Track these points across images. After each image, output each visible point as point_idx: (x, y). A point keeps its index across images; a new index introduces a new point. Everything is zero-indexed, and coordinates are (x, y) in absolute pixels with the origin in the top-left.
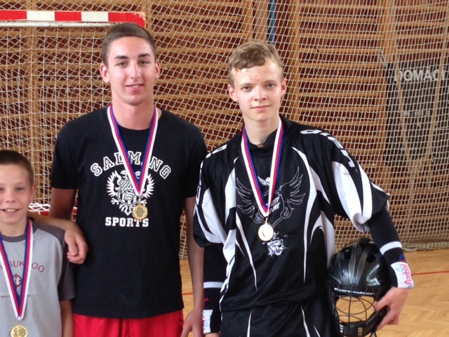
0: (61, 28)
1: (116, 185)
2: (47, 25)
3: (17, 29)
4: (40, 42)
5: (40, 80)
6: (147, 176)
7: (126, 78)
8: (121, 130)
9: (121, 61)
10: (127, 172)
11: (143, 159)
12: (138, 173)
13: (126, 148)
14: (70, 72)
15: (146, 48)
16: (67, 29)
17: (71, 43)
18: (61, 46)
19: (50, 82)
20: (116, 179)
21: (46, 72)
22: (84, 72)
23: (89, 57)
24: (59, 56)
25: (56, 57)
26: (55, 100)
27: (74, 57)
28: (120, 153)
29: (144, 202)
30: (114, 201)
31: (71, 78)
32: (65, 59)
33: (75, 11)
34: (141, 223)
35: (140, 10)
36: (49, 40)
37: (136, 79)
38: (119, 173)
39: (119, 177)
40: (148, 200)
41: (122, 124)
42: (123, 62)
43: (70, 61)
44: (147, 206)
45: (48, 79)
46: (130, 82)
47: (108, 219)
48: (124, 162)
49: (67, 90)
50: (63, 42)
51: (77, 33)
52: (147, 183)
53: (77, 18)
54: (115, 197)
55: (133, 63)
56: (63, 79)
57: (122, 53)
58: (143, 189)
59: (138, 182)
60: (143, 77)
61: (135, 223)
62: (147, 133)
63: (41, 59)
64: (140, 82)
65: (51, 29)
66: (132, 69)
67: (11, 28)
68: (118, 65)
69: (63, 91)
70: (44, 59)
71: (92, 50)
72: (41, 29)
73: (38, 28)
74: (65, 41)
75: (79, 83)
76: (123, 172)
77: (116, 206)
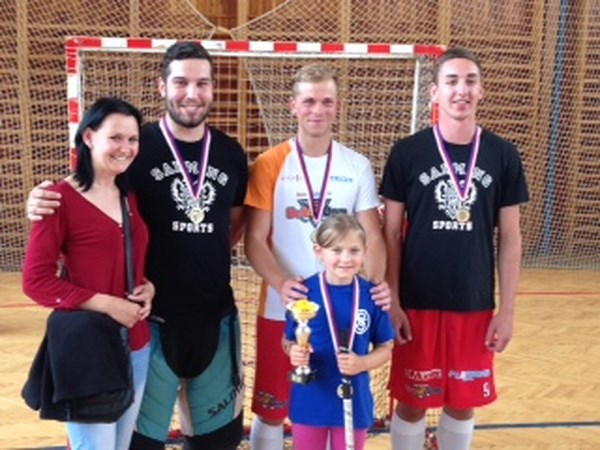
0: (370, 59)
1: (443, 193)
2: (358, 56)
3: (333, 60)
4: (352, 71)
5: (350, 104)
6: (470, 184)
7: (454, 94)
8: (446, 145)
9: (452, 79)
10: (452, 181)
11: (467, 169)
12: (462, 182)
13: (452, 160)
14: (376, 97)
15: (474, 69)
16: (376, 60)
17: (378, 73)
18: (369, 75)
19: (358, 106)
20: (443, 187)
21: (356, 97)
22: (388, 98)
23: (392, 85)
24: (368, 84)
25: (364, 85)
26: (363, 121)
27: (380, 84)
28: (446, 165)
29: (468, 208)
30: (441, 207)
31: (377, 103)
32: (372, 86)
33: (383, 44)
34: (465, 227)
35: (439, 43)
36: (360, 70)
37: (464, 96)
38: (446, 182)
39: (445, 185)
40: (472, 206)
41: (448, 139)
42: (453, 80)
43: (377, 88)
44: (470, 211)
45: (357, 103)
46: (457, 98)
47: (435, 223)
48: (449, 172)
49: (373, 114)
50: (371, 72)
51: (384, 63)
52: (470, 191)
53: (386, 50)
54: (442, 203)
55: (461, 82)
56: (369, 104)
57: (452, 72)
58: (466, 196)
59: (462, 190)
60: (470, 95)
61: (459, 226)
62: (470, 146)
63: (352, 86)
64: (467, 98)
65: (361, 60)
66: (461, 87)
67: (328, 59)
68: (447, 83)
69: (369, 114)
70: (355, 86)
71: (397, 79)
72: (353, 60)
73: (351, 60)
74: (373, 71)
75: (383, 107)
76: (449, 181)
77: (443, 211)
